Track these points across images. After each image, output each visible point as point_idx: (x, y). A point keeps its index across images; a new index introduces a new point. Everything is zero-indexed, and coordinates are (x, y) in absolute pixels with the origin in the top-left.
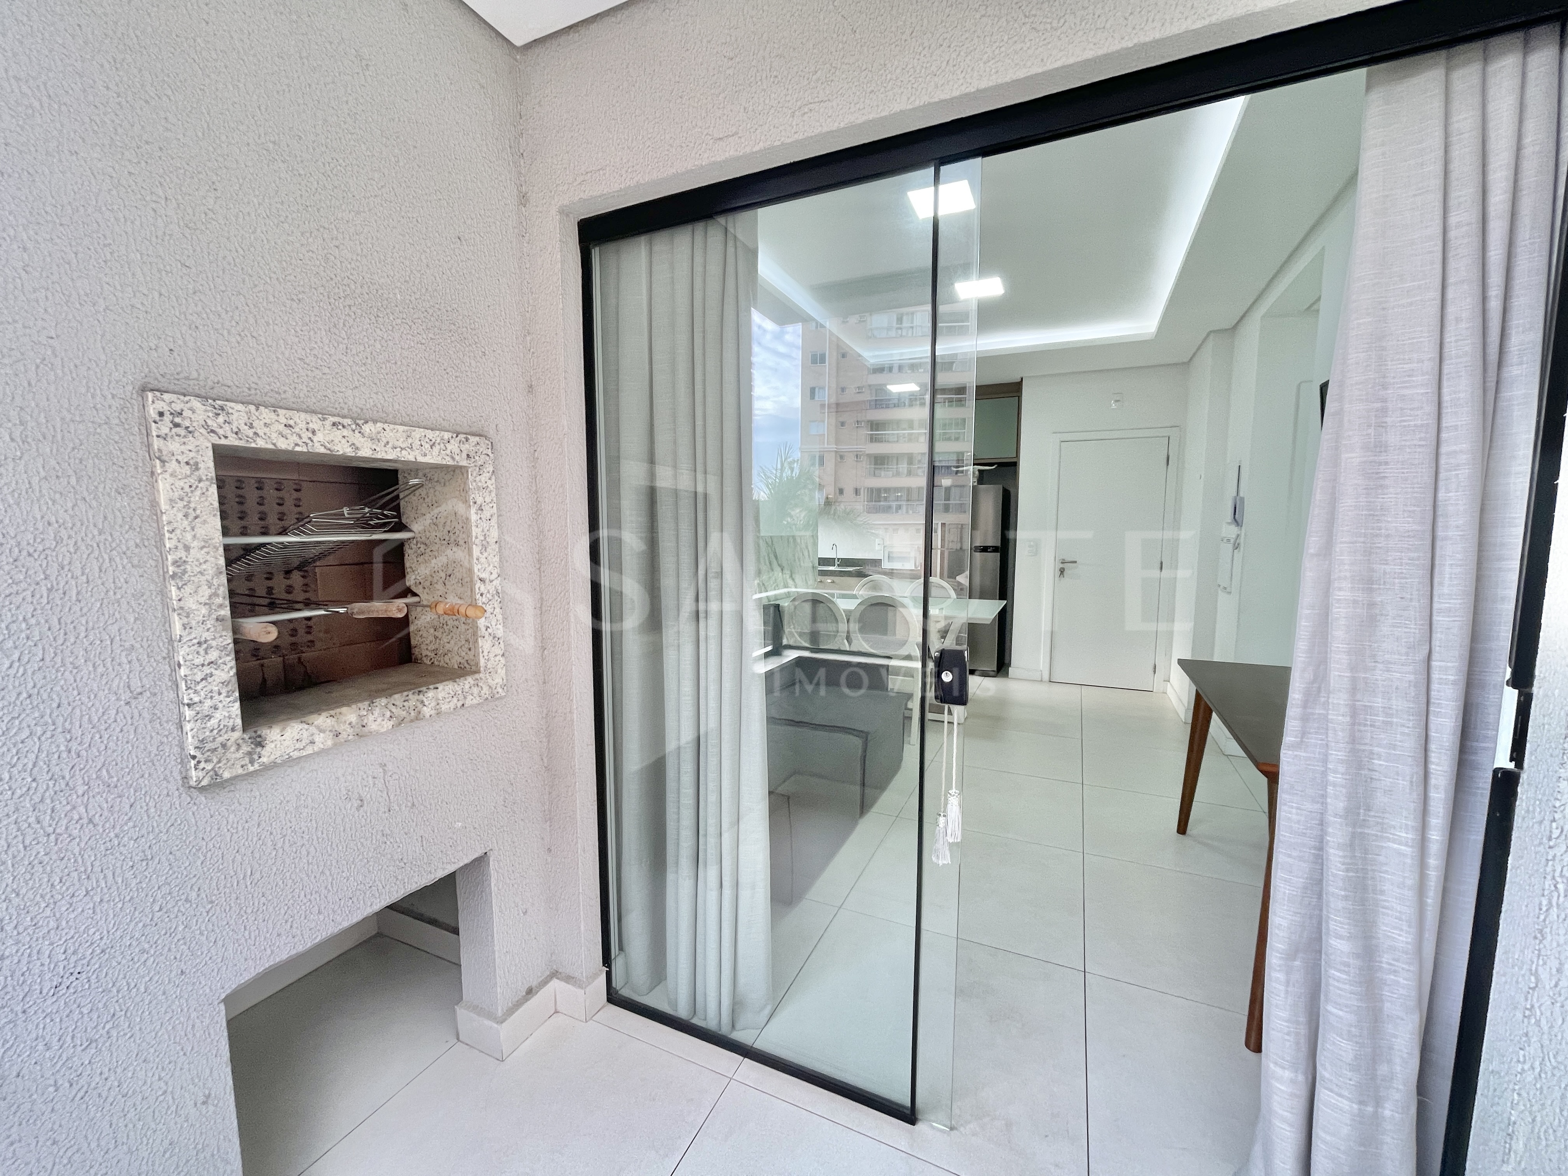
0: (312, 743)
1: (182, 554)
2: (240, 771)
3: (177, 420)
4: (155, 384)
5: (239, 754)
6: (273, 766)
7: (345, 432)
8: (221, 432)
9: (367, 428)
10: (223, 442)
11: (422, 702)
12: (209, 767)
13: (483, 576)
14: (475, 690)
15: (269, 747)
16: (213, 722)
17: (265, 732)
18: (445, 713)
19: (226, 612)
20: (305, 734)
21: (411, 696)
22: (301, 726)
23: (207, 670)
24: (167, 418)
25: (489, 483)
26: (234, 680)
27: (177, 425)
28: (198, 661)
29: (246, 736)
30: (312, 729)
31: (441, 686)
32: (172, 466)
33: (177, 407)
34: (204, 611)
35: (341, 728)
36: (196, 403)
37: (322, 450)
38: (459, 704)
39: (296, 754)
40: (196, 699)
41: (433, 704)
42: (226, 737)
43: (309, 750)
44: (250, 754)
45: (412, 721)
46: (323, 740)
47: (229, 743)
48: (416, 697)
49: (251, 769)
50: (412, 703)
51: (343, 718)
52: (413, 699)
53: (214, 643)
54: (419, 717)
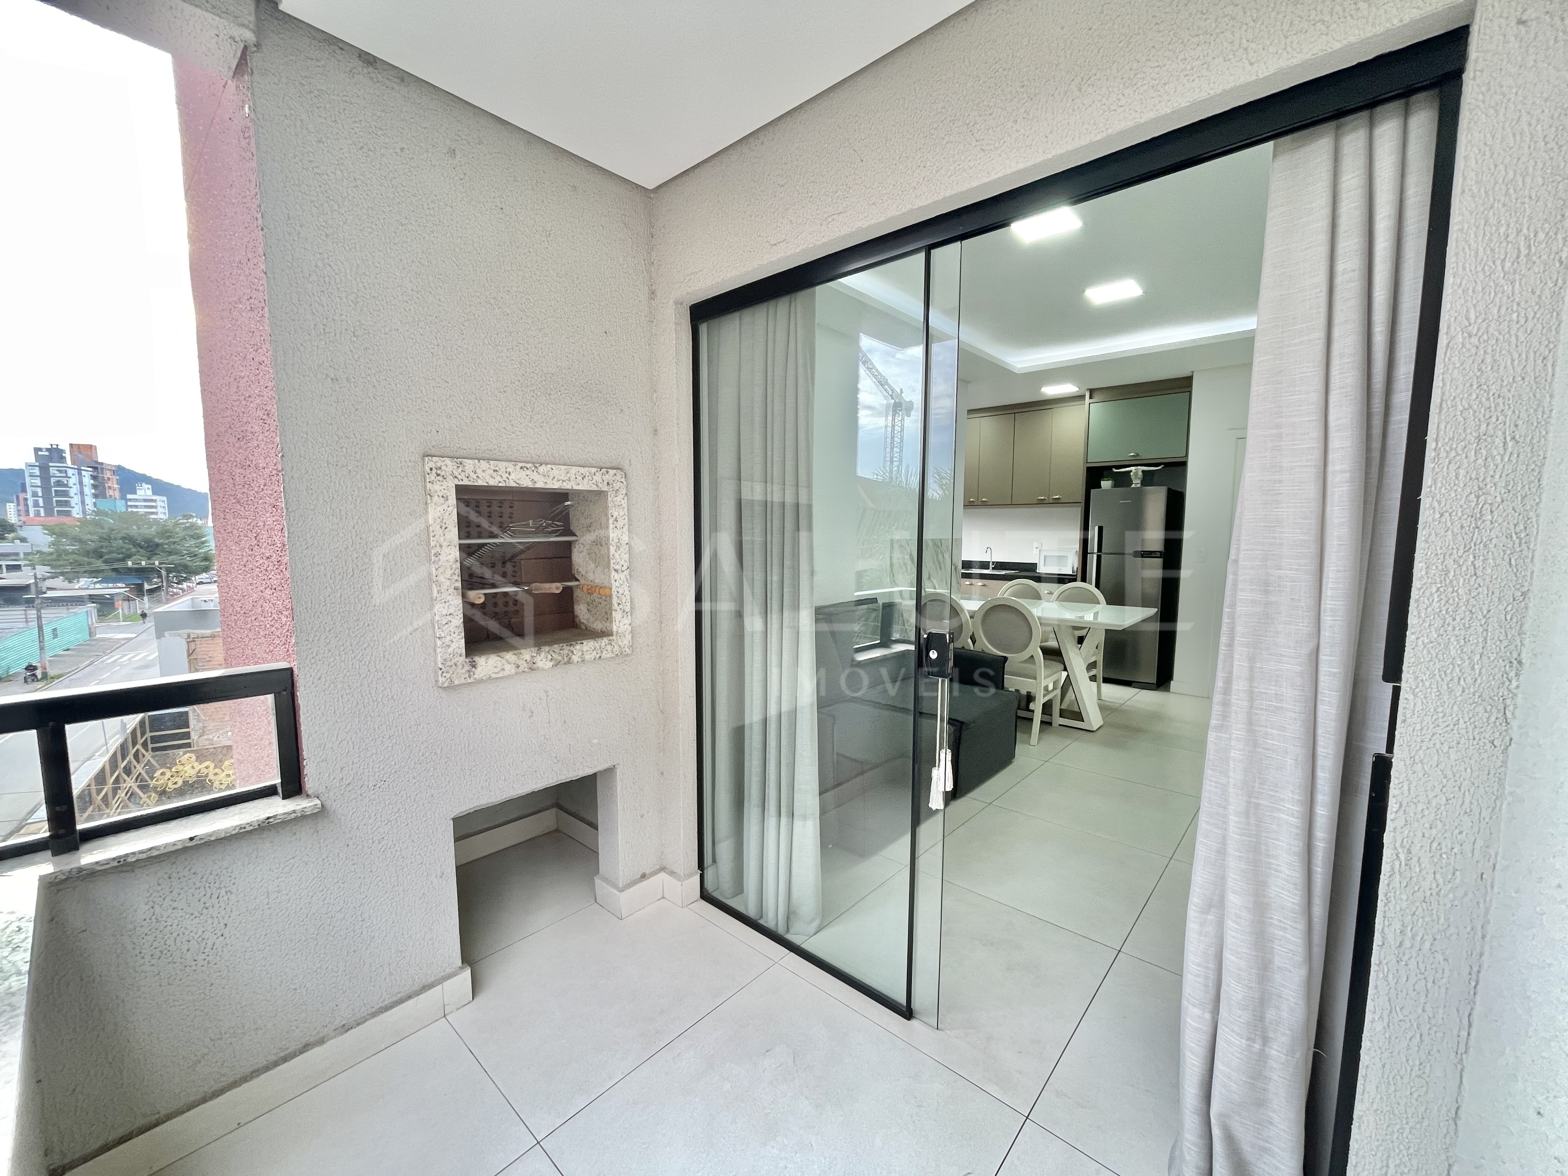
0: (503, 670)
1: (438, 549)
2: (463, 681)
3: (439, 472)
4: (429, 452)
5: (463, 671)
6: (480, 681)
7: (528, 472)
8: (460, 477)
9: (542, 469)
10: (461, 483)
11: (572, 652)
12: (448, 676)
13: (617, 567)
14: (609, 648)
15: (479, 669)
16: (450, 650)
17: (477, 659)
18: (589, 662)
19: (459, 584)
20: (500, 664)
21: (565, 647)
22: (499, 658)
23: (449, 618)
24: (434, 471)
25: (623, 502)
27: (438, 475)
28: (445, 612)
29: (467, 660)
30: (504, 661)
31: (585, 642)
32: (436, 498)
33: (439, 465)
34: (448, 583)
35: (520, 663)
36: (448, 461)
37: (514, 485)
38: (598, 656)
39: (494, 676)
40: (443, 635)
41: (580, 654)
42: (457, 659)
43: (501, 675)
44: (469, 671)
45: (565, 664)
46: (510, 669)
47: (458, 664)
48: (568, 648)
49: (469, 681)
50: (566, 652)
51: (522, 657)
52: (566, 649)
53: (452, 603)
54: (569, 662)
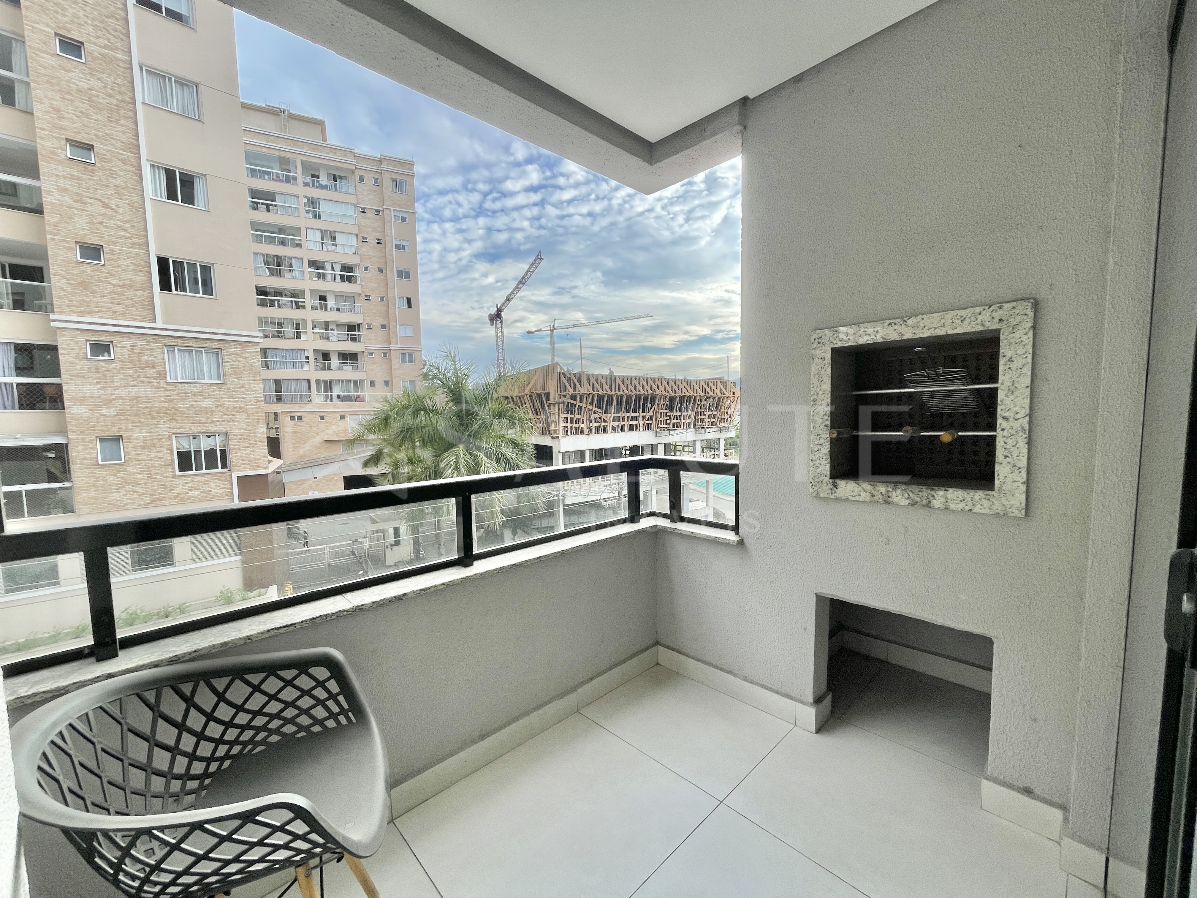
2: (827, 496)
3: (820, 341)
5: (827, 488)
8: (835, 342)
10: (836, 346)
12: (816, 489)
13: (1006, 414)
14: (986, 503)
15: (839, 490)
16: (819, 470)
17: (838, 481)
20: (857, 490)
22: (856, 485)
23: (819, 447)
24: (817, 340)
25: (1024, 338)
26: (828, 454)
27: (819, 343)
28: (817, 442)
29: (831, 481)
30: (860, 488)
32: (816, 360)
33: (820, 335)
34: (821, 421)
35: (875, 493)
36: (827, 332)
37: (882, 340)
39: (851, 498)
40: (814, 458)
42: (823, 478)
43: (857, 498)
44: (831, 489)
45: (924, 506)
46: (865, 496)
47: (824, 482)
48: (929, 491)
49: (831, 497)
50: (925, 494)
51: (877, 488)
52: (926, 492)
53: (823, 436)
54: (928, 505)
